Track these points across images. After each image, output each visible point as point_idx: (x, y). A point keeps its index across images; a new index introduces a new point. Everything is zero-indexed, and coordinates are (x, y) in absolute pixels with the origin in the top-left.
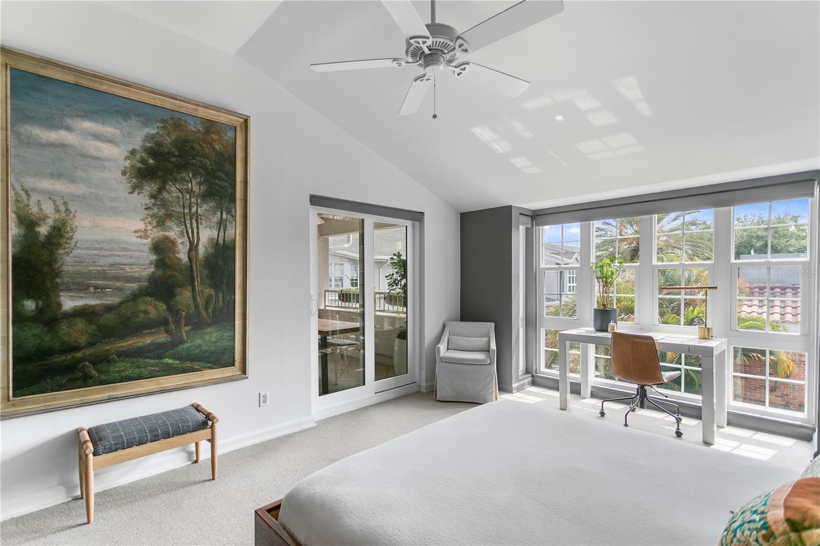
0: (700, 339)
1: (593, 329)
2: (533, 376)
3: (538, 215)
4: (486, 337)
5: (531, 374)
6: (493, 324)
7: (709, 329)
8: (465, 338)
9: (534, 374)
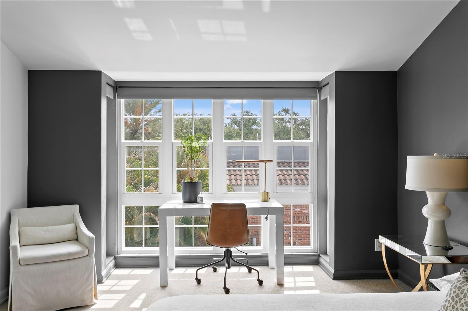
0: (262, 201)
1: (182, 201)
2: (115, 258)
3: (120, 87)
4: (70, 223)
5: (113, 256)
6: (77, 207)
7: (267, 193)
8: (45, 228)
9: (116, 255)
